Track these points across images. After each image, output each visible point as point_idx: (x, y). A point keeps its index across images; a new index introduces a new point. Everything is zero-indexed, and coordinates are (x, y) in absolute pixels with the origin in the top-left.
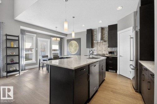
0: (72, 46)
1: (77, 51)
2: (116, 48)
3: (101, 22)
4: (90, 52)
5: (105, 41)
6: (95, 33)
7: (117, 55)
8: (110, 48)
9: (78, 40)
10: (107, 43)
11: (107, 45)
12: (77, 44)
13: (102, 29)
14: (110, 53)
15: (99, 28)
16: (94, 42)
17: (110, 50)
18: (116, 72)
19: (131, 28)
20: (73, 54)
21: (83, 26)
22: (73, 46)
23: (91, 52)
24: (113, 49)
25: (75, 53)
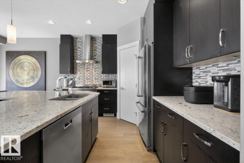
0: (22, 68)
1: (36, 80)
2: (114, 75)
3: (89, 22)
4: (68, 81)
5: (97, 62)
6: (78, 45)
7: (116, 87)
8: (105, 75)
9: (41, 56)
10: (100, 66)
11: (101, 70)
12: (38, 64)
13: (93, 39)
14: (105, 83)
15: (86, 36)
16: (77, 62)
17: (105, 77)
18: (115, 115)
19: (137, 43)
20: (25, 86)
21: (51, 22)
22: (26, 68)
23: (71, 82)
24: (110, 77)
25: (32, 84)
